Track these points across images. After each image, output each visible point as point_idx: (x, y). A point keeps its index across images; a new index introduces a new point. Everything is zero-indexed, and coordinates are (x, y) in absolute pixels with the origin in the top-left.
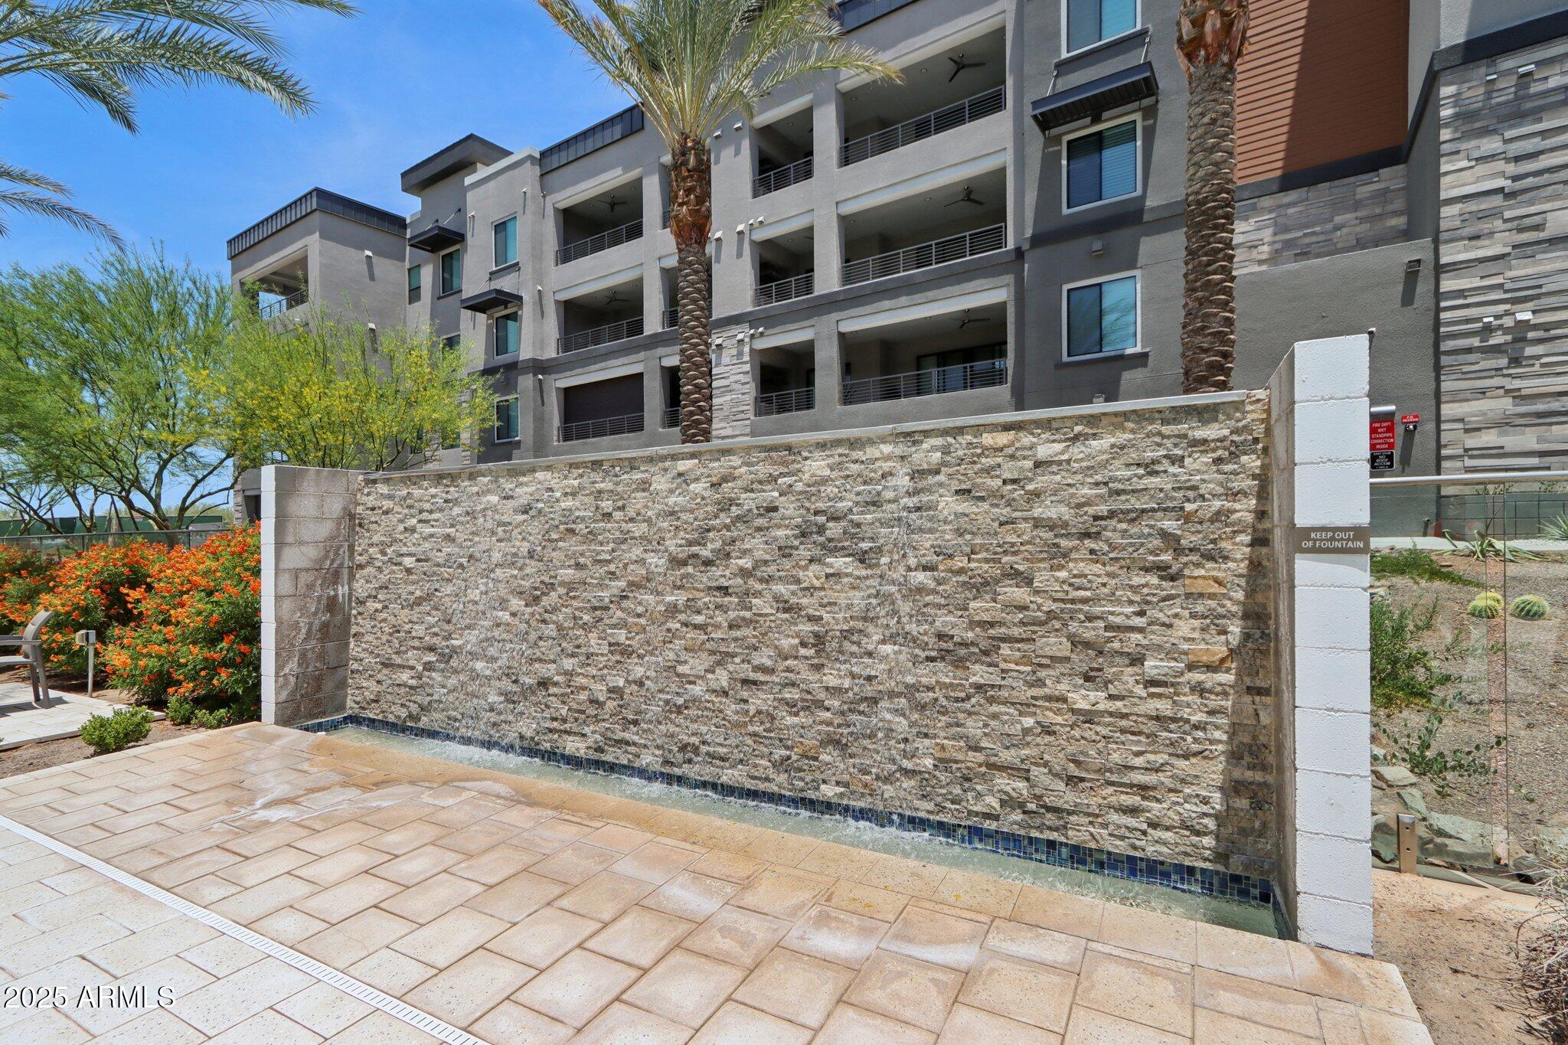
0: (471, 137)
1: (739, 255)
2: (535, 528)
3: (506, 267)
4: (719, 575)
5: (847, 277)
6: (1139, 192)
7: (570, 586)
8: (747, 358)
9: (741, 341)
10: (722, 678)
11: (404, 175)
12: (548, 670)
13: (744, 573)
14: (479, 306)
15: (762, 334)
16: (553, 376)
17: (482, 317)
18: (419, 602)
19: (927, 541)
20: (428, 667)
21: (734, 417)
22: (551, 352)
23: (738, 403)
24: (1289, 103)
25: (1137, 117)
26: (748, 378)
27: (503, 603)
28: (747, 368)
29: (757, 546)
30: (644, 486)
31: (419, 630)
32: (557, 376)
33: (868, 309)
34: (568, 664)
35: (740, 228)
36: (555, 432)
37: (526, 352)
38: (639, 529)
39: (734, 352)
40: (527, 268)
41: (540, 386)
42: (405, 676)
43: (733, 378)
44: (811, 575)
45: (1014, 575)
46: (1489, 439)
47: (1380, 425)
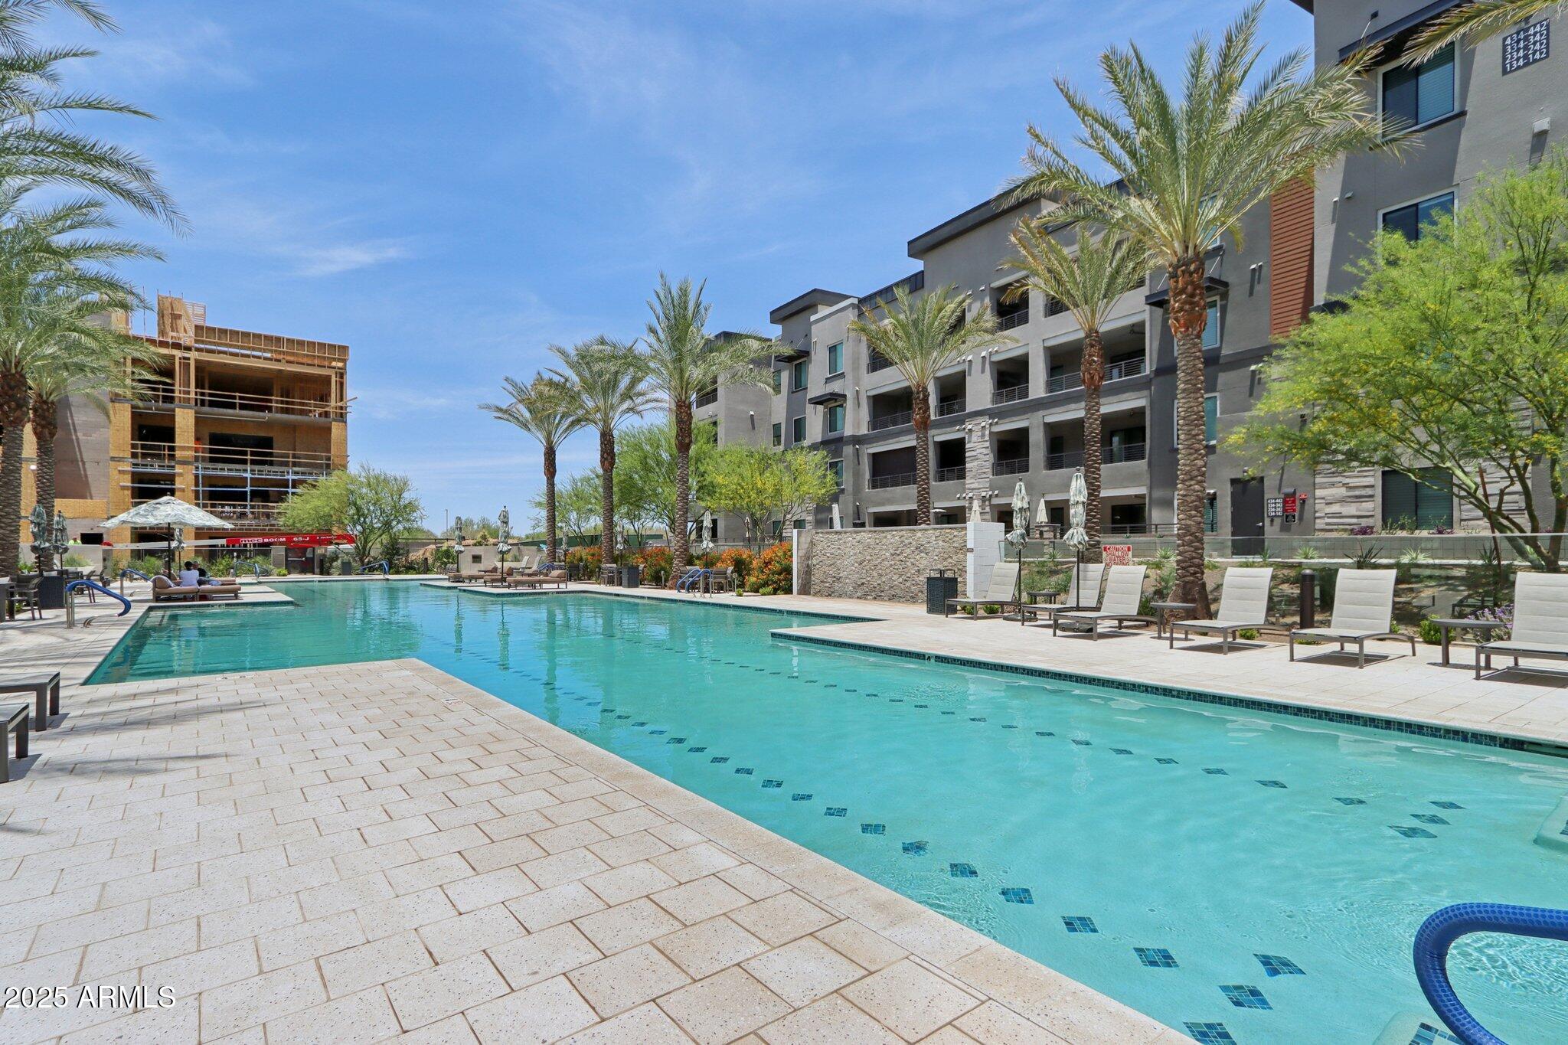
0: (815, 290)
1: (983, 371)
2: (861, 546)
3: (835, 376)
4: (901, 557)
5: (1051, 386)
6: (1218, 345)
7: (869, 561)
8: (987, 438)
9: (983, 427)
10: (901, 580)
11: (772, 313)
12: (864, 581)
13: (905, 557)
14: (818, 401)
15: (997, 423)
16: (866, 446)
17: (820, 408)
18: (831, 565)
19: (937, 550)
20: (834, 582)
21: (979, 476)
22: (864, 430)
23: (982, 467)
24: (1302, 295)
25: (1217, 298)
26: (988, 451)
27: (853, 565)
28: (987, 444)
29: (908, 551)
30: (886, 537)
31: (831, 572)
32: (868, 446)
33: (1062, 409)
34: (868, 579)
35: (983, 354)
36: (867, 483)
37: (848, 431)
38: (884, 547)
39: (980, 434)
40: (849, 377)
41: (857, 452)
42: (827, 585)
43: (978, 451)
44: (918, 557)
45: (950, 557)
46: (1335, 508)
47: (1289, 499)
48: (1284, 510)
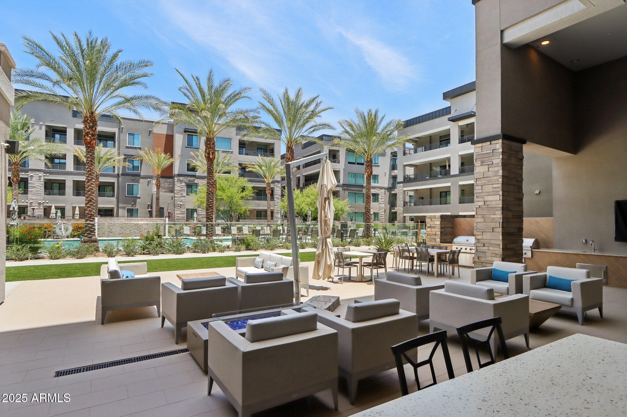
6: (140, 172)
8: (42, 179)
9: (40, 176)
21: (36, 194)
23: (38, 191)
26: (42, 186)
28: (42, 183)
39: (38, 178)
43: (37, 185)
46: (178, 215)
47: (169, 213)
48: (168, 215)
